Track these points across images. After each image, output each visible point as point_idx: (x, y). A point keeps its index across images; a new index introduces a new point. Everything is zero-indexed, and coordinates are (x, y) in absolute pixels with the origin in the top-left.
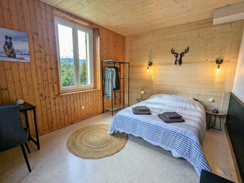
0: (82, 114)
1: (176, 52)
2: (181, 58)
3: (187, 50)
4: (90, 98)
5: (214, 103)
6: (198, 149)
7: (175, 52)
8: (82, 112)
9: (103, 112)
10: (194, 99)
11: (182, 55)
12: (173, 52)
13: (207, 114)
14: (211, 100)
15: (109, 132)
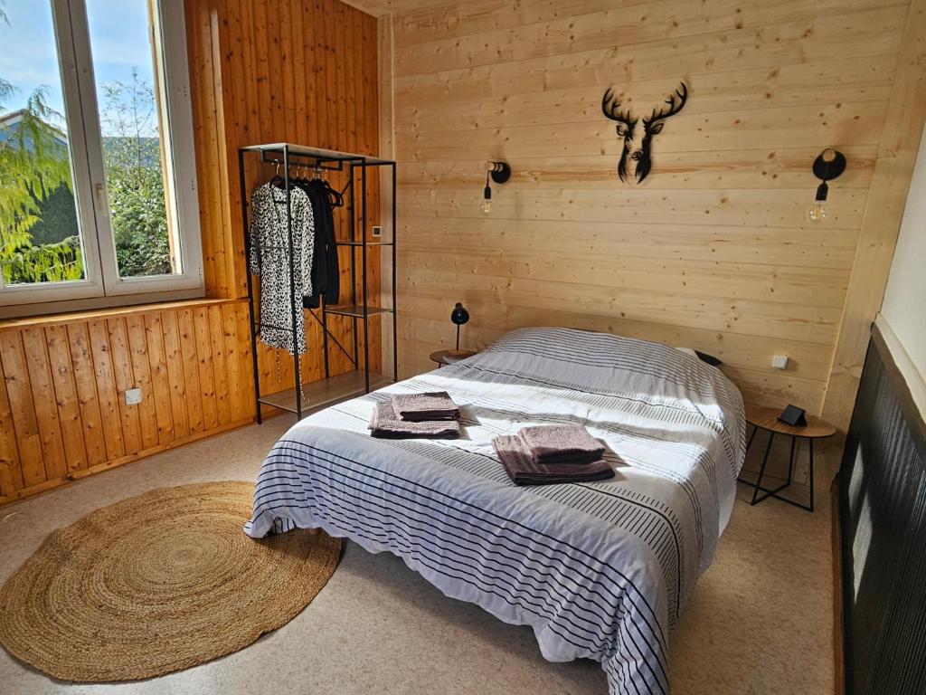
0: (131, 432)
1: (623, 109)
2: (647, 143)
3: (677, 103)
4: (173, 346)
5: (790, 379)
6: (642, 625)
7: (619, 110)
8: (131, 422)
9: (259, 419)
10: (702, 356)
11: (653, 127)
12: (610, 108)
13: (753, 433)
14: (779, 360)
15: (249, 529)
